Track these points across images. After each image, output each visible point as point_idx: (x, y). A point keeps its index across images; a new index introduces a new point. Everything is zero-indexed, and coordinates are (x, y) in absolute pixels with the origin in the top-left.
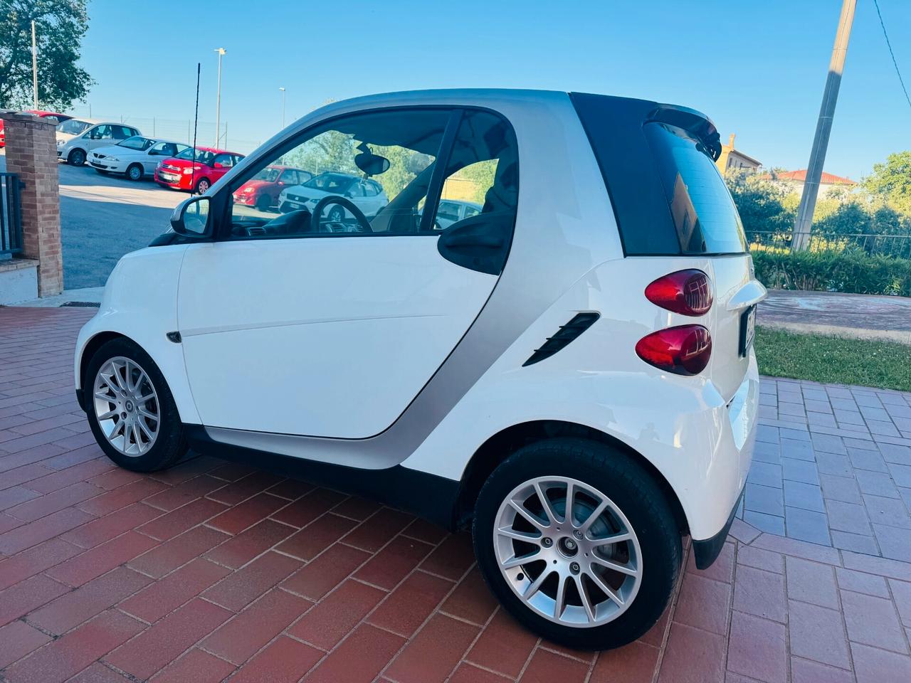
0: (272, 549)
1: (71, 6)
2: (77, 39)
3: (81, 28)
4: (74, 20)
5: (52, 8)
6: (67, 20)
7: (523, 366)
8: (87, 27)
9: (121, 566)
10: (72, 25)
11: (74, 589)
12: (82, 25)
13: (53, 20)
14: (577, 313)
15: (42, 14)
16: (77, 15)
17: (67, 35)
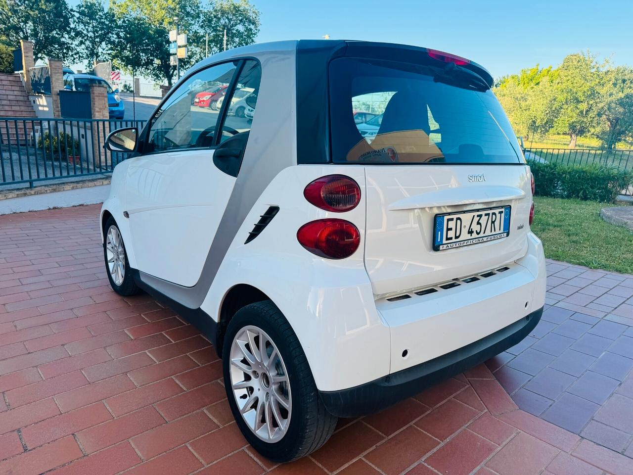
0: (146, 351)
1: (251, 18)
2: (253, 38)
3: (256, 31)
4: (252, 27)
5: (241, 21)
6: (249, 27)
7: (245, 243)
8: (259, 30)
9: (62, 345)
10: (251, 30)
11: (29, 353)
12: (256, 29)
13: (240, 28)
14: (269, 206)
15: (236, 25)
16: (254, 23)
17: (249, 37)
